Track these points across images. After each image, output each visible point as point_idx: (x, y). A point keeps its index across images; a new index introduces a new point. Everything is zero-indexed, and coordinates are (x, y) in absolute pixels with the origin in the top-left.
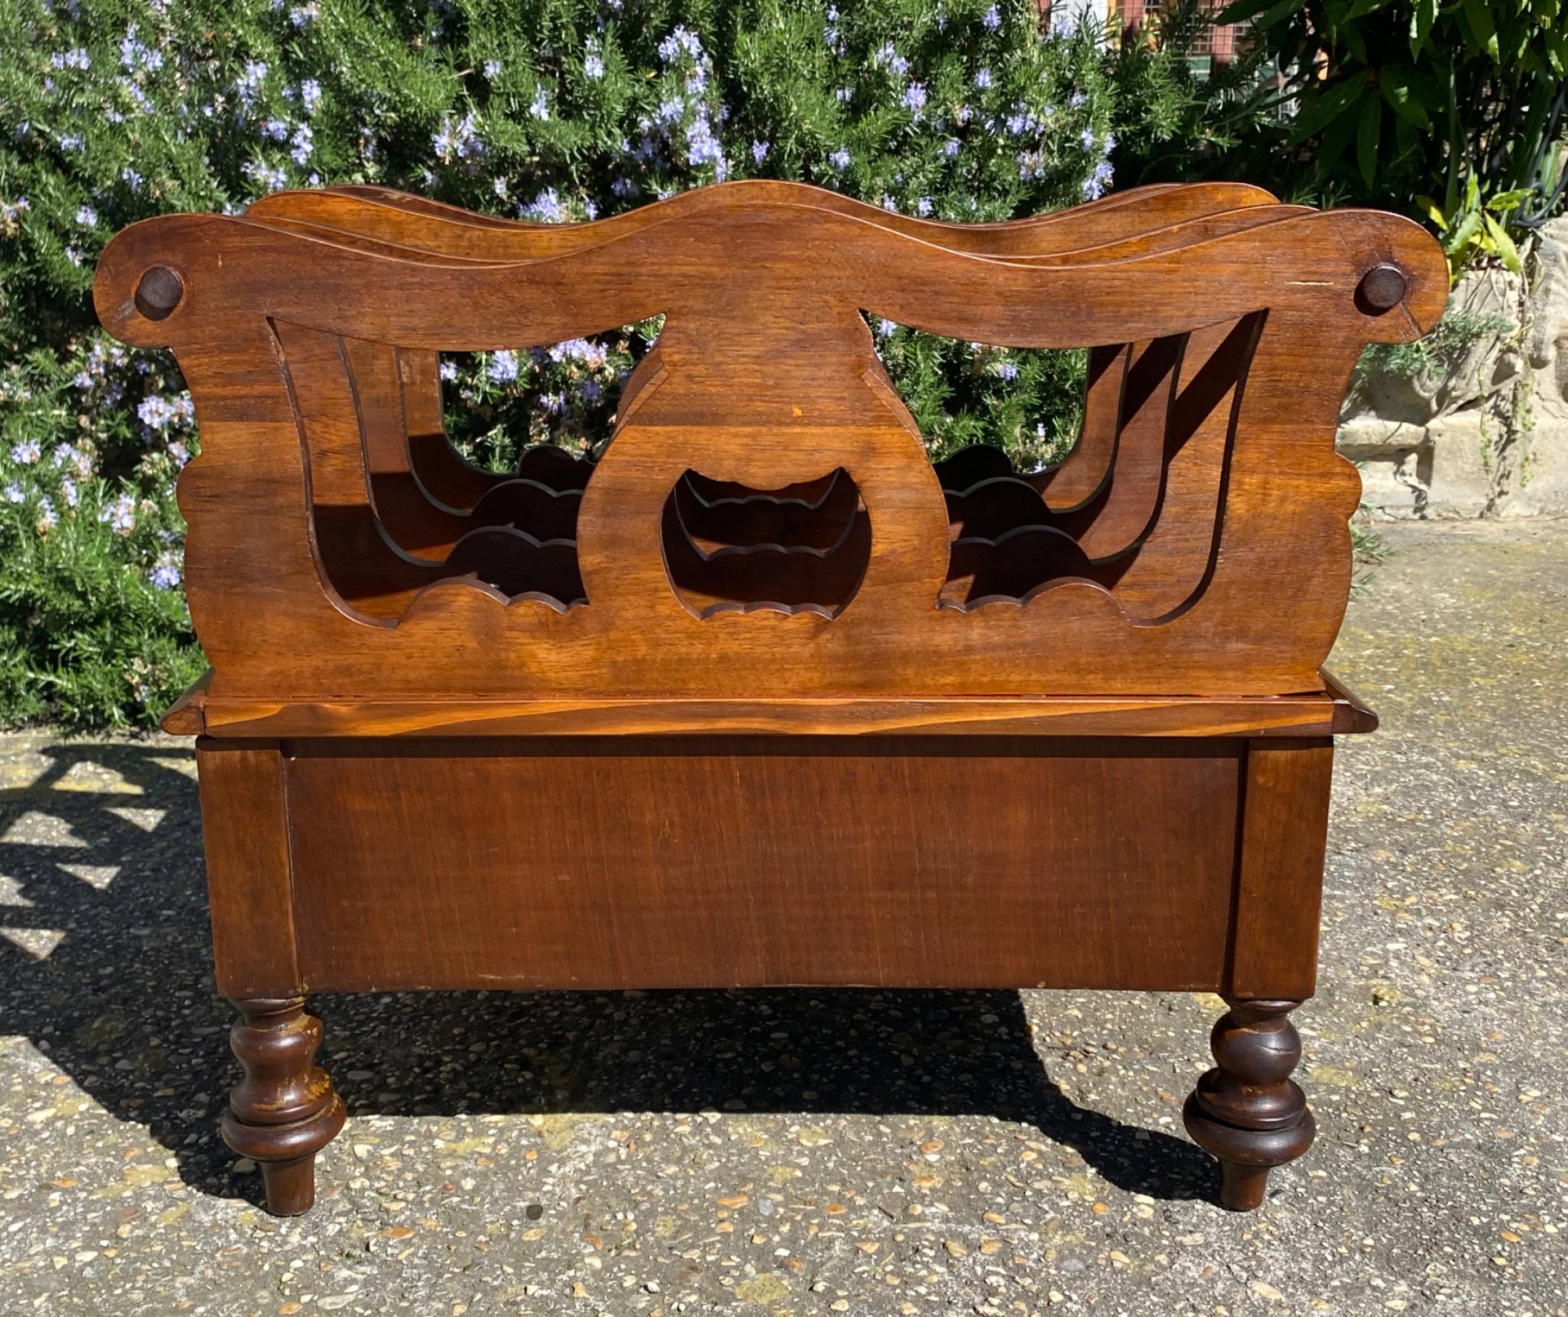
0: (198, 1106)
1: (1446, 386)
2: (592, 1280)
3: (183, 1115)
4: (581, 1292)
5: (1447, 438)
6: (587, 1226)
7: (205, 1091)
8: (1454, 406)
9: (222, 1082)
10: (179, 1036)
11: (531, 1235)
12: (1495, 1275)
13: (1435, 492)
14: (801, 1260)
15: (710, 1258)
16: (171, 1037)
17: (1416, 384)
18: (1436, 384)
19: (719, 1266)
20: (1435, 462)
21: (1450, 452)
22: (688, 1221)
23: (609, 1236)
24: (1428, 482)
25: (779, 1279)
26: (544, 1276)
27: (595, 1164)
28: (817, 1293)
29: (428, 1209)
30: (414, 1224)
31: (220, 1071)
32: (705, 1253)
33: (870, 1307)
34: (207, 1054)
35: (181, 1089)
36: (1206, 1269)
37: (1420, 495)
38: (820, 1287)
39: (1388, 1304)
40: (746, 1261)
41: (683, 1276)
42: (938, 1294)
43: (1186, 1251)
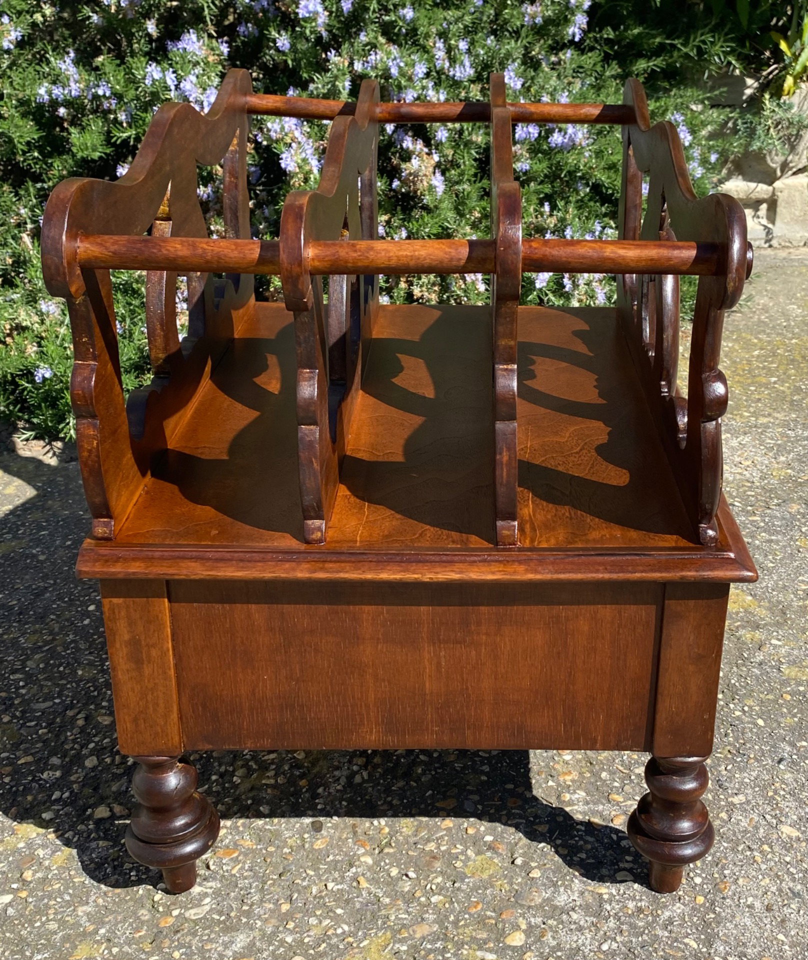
0: (54, 768)
1: (786, 160)
2: (368, 874)
3: (45, 776)
4: (364, 884)
5: (785, 193)
6: (355, 833)
7: (56, 754)
8: (790, 172)
9: (66, 747)
10: (23, 712)
11: (319, 845)
13: (779, 229)
14: (501, 843)
15: (443, 848)
16: (17, 714)
17: (768, 159)
18: (780, 159)
19: (450, 853)
20: (778, 210)
21: (787, 203)
23: (371, 839)
24: (773, 223)
25: (491, 858)
26: (337, 875)
27: (348, 784)
28: (517, 866)
29: (243, 832)
30: (235, 844)
31: (63, 738)
32: (439, 844)
33: (554, 872)
34: (49, 725)
35: (39, 755)
36: (751, 820)
37: (769, 232)
38: (519, 861)
40: (467, 848)
41: (429, 864)
42: (594, 857)
43: (736, 808)
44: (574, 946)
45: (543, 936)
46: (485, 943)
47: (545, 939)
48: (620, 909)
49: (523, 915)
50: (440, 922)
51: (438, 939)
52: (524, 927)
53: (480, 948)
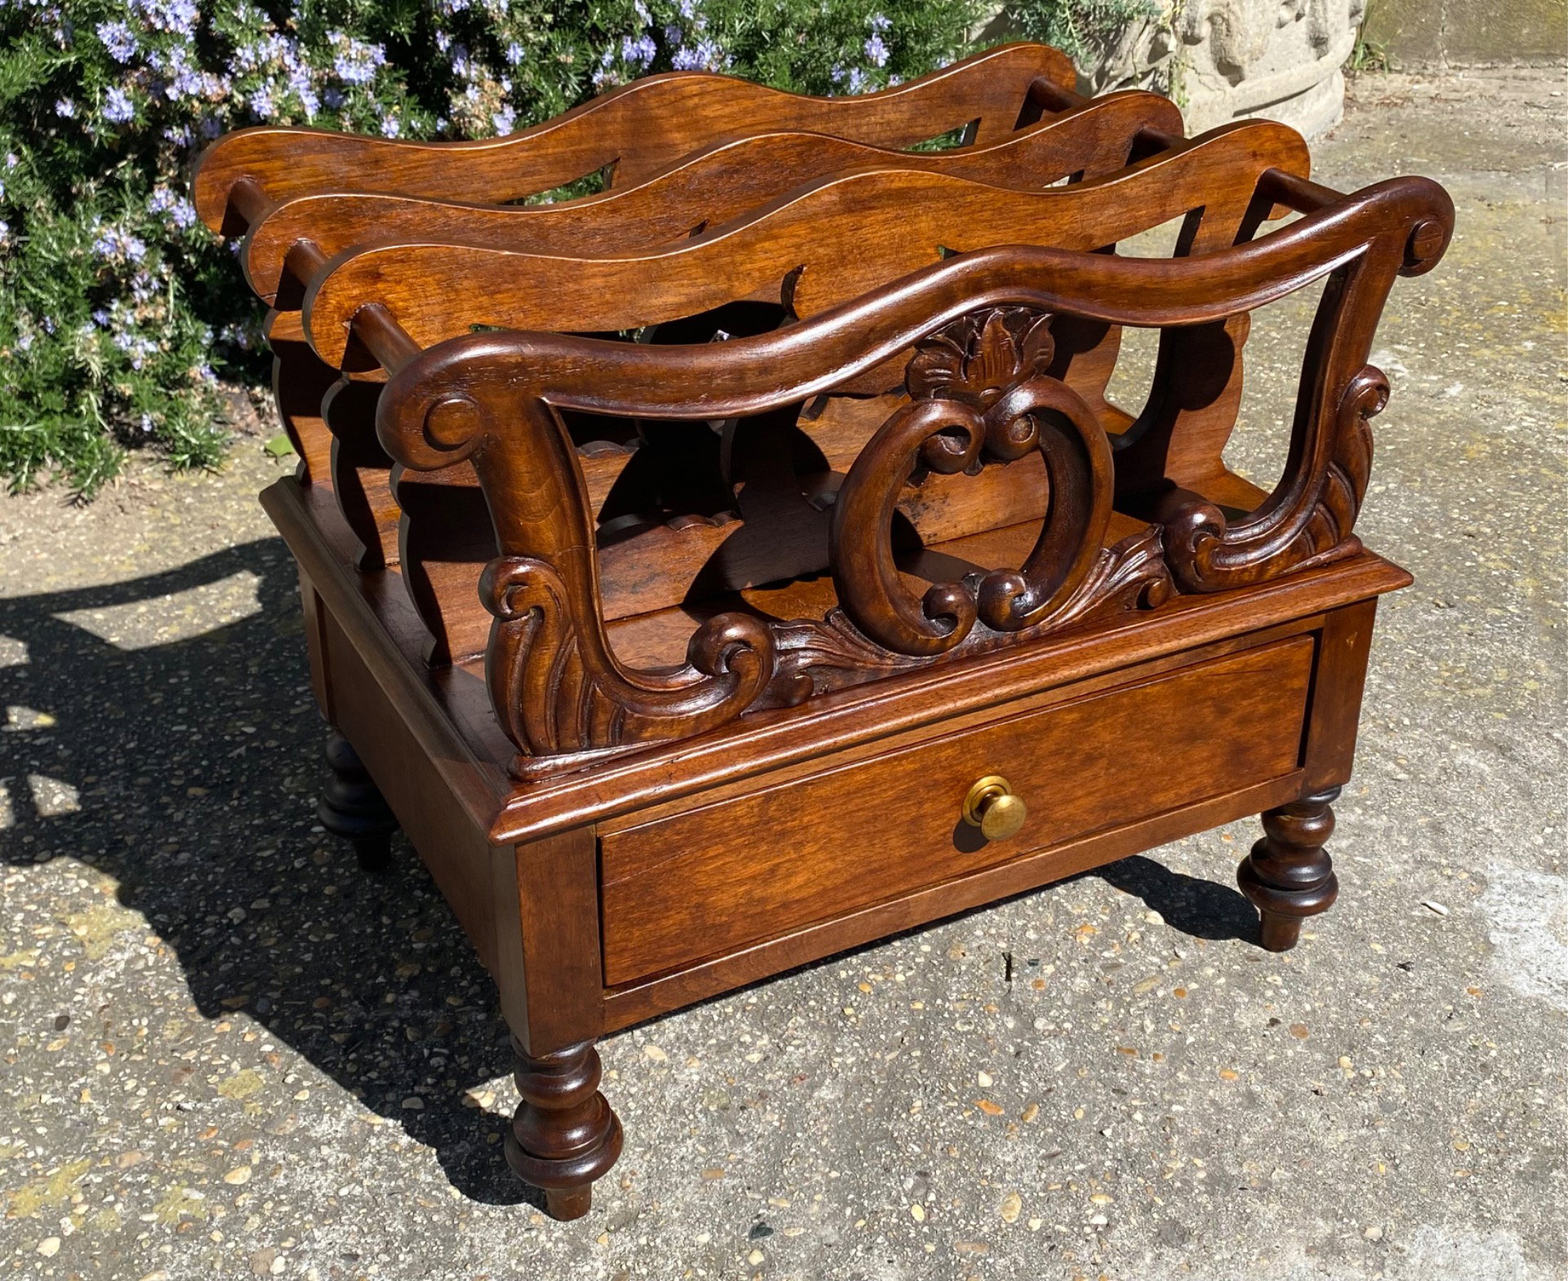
2: (99, 1086)
4: (86, 1098)
6: (105, 1033)
11: (54, 1046)
12: (840, 1024)
14: (281, 1054)
15: (203, 1058)
19: (209, 1065)
22: (193, 1023)
23: (122, 1042)
25: (259, 1073)
26: (58, 1084)
27: (125, 971)
28: (286, 1084)
32: (201, 1053)
33: (328, 1095)
38: (290, 1080)
39: (748, 1058)
40: (234, 1058)
41: (177, 1078)
42: (386, 1078)
44: (307, 1187)
45: (272, 1175)
46: (199, 1179)
47: (274, 1178)
48: (387, 1146)
49: (261, 1148)
50: (157, 1150)
51: (146, 1171)
52: (256, 1161)
53: (190, 1186)
